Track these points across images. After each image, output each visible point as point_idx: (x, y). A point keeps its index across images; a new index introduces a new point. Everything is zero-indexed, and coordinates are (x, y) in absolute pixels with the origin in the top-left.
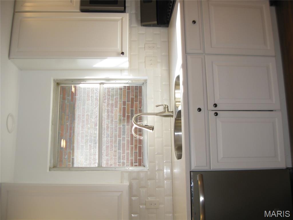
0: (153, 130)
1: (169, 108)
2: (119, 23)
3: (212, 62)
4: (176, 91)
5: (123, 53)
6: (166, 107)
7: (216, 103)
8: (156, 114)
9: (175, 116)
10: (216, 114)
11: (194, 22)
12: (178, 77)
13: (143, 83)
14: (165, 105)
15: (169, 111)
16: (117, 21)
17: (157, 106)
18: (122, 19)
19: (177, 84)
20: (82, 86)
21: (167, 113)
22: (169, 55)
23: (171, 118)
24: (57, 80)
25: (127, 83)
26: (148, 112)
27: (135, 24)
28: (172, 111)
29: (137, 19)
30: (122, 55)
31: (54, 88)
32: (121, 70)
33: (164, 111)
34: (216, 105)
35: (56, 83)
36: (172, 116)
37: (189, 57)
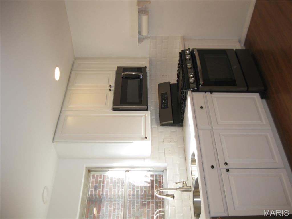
0: (174, 198)
1: (187, 184)
2: (143, 118)
3: (219, 134)
4: (192, 165)
5: (146, 138)
6: (185, 183)
7: (226, 162)
8: (176, 189)
9: (192, 189)
10: (228, 170)
11: (202, 108)
12: (193, 155)
14: (184, 182)
15: (188, 186)
16: (141, 116)
17: (177, 183)
18: (145, 116)
19: (193, 161)
20: (109, 174)
21: (185, 188)
22: (184, 147)
24: (88, 167)
25: (149, 170)
26: (168, 187)
27: (155, 126)
28: (190, 186)
29: (156, 121)
30: (145, 139)
31: (86, 174)
32: (144, 159)
33: (183, 186)
34: (226, 164)
35: (87, 170)
36: (190, 191)
37: (200, 131)
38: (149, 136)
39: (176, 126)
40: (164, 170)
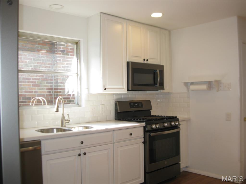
0: (56, 112)
1: (68, 123)
2: (121, 87)
3: (109, 149)
4: (83, 127)
5: (105, 89)
6: (68, 121)
8: (63, 114)
9: (63, 128)
10: (80, 155)
11: (131, 134)
12: (92, 128)
13: (78, 104)
14: (69, 120)
15: (66, 124)
16: (123, 86)
17: (68, 115)
18: (123, 89)
19: (87, 128)
20: (74, 60)
21: (64, 122)
23: (61, 126)
24: (80, 43)
25: (78, 93)
26: (64, 108)
27: (115, 97)
28: (66, 125)
30: (104, 89)
31: (75, 40)
32: (88, 88)
33: (66, 120)
34: (85, 154)
35: (77, 42)
36: (62, 126)
37: (111, 133)
38: (107, 91)
39: (115, 115)
40: (79, 105)
